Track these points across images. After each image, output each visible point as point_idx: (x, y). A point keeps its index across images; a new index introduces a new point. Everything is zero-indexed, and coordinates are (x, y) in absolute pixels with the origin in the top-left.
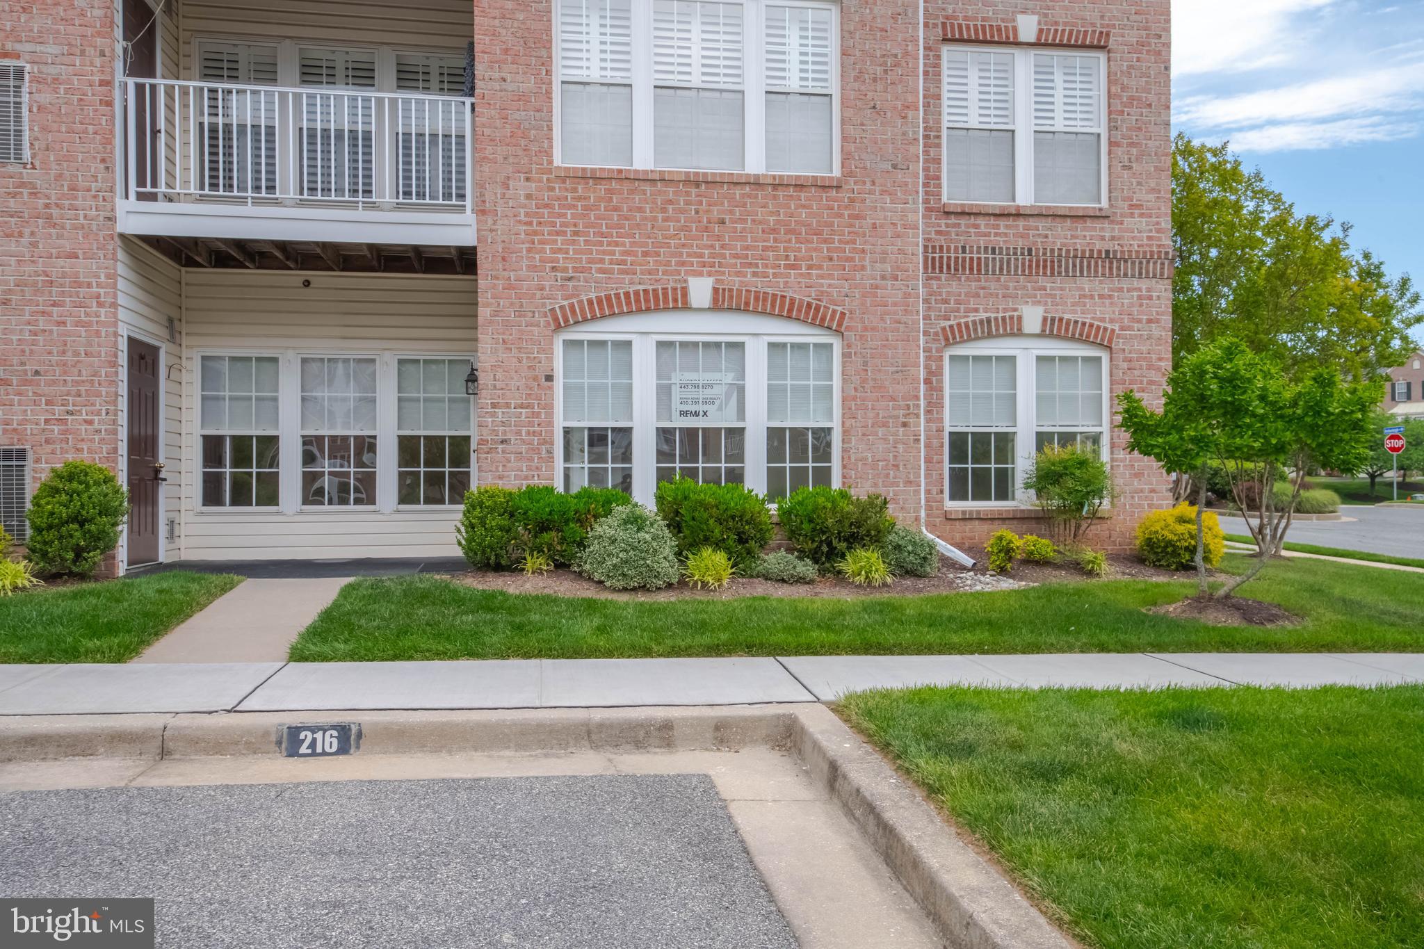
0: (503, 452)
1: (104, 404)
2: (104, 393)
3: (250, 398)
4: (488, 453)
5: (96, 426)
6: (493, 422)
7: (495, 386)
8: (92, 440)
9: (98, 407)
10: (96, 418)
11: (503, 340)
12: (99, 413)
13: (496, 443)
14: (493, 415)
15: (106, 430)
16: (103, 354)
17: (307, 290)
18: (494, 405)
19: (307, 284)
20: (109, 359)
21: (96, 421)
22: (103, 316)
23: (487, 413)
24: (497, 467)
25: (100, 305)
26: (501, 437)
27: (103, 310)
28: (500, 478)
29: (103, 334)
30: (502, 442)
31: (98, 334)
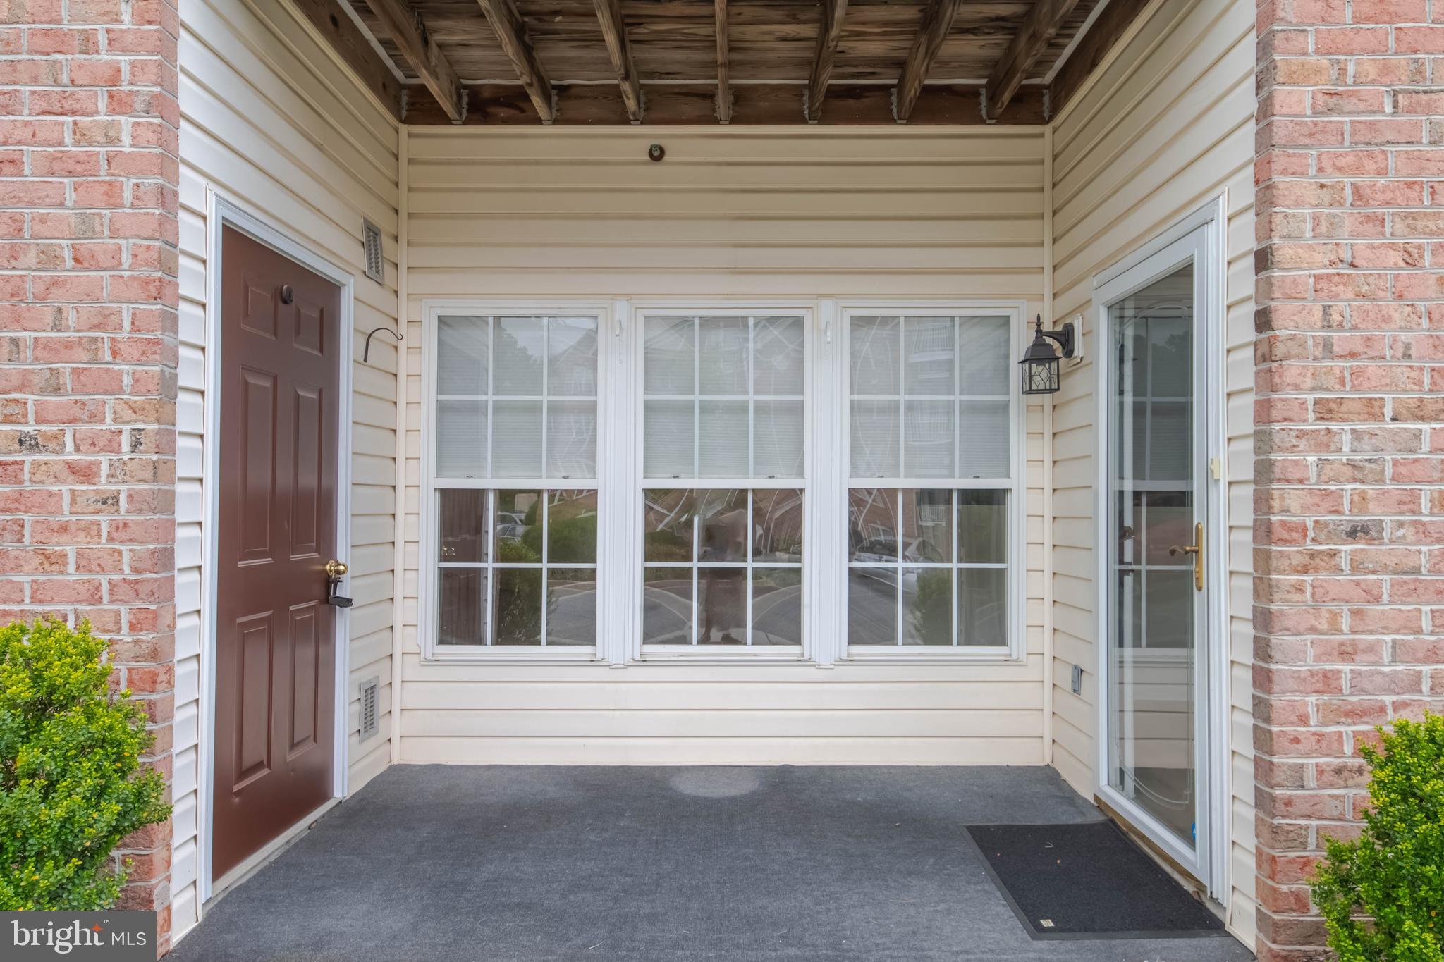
0: (1356, 567)
1: (128, 414)
2: (127, 381)
3: (534, 408)
4: (1305, 570)
5: (104, 484)
6: (1322, 463)
7: (1327, 346)
8: (91, 530)
9: (109, 424)
10: (104, 459)
11: (1356, 189)
12: (112, 445)
13: (1331, 536)
14: (1324, 442)
15: (130, 497)
16: (126, 258)
17: (656, 169)
18: (1325, 411)
19: (657, 154)
20: (144, 273)
21: (104, 469)
22: (126, 139)
23: (1302, 435)
24: (1334, 616)
25: (119, 104)
26: (1348, 518)
27: (125, 121)
28: (1346, 653)
29: (128, 196)
30: (1353, 533)
31: (112, 193)
